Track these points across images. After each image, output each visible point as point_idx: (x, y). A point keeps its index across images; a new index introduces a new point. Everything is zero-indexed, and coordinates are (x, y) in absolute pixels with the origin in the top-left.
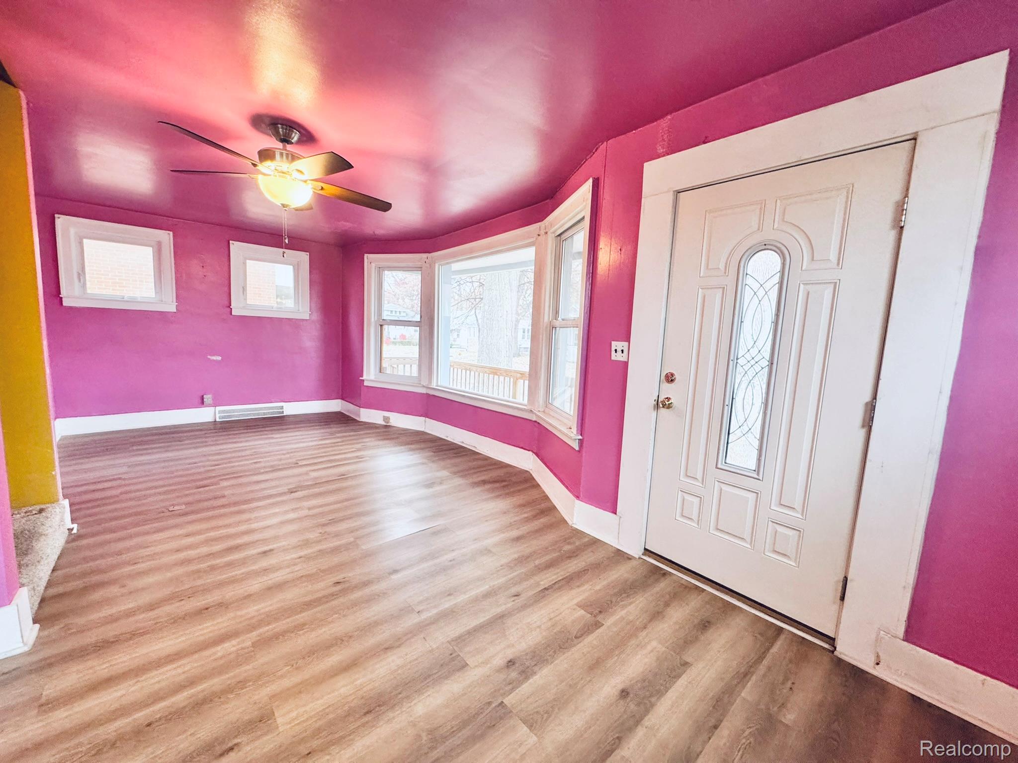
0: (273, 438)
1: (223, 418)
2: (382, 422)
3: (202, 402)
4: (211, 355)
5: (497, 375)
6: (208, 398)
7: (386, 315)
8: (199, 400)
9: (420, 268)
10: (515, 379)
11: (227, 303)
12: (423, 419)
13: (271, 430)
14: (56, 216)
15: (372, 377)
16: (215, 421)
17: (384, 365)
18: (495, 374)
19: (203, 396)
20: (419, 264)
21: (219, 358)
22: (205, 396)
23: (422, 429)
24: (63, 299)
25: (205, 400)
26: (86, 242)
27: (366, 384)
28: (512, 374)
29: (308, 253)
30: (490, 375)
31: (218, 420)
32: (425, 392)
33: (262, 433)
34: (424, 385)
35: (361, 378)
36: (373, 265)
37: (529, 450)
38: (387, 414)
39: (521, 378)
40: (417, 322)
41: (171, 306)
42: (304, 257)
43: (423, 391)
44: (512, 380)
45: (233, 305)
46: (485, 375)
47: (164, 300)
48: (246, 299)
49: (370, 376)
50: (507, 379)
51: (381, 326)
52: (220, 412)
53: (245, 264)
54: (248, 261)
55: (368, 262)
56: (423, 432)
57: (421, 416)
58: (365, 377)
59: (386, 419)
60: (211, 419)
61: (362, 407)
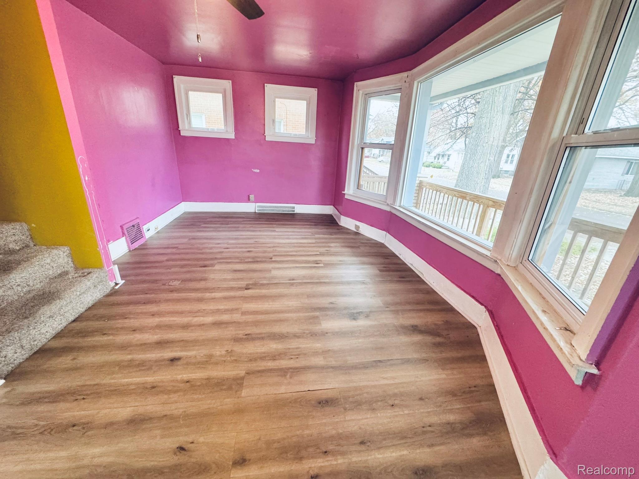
0: (274, 231)
1: (259, 211)
2: (353, 229)
3: (249, 199)
4: (254, 169)
5: (466, 199)
6: (252, 197)
7: (368, 140)
8: (246, 198)
9: (399, 90)
10: (486, 206)
11: (263, 132)
12: (384, 232)
13: (279, 224)
14: (174, 76)
15: (351, 192)
16: (255, 212)
17: (362, 182)
18: (464, 198)
19: (249, 196)
20: (399, 85)
21: (258, 171)
22: (250, 196)
23: (382, 242)
24: (181, 131)
25: (250, 198)
26: (191, 93)
27: (346, 197)
28: (484, 201)
29: (317, 89)
30: (459, 199)
31: (257, 212)
32: (389, 210)
33: (271, 226)
34: (389, 203)
35: (343, 192)
36: (361, 92)
37: (482, 304)
38: (358, 223)
39: (493, 206)
40: (390, 144)
41: (232, 136)
42: (313, 93)
43: (387, 209)
44: (482, 206)
45: (266, 134)
46: (454, 197)
47: (228, 131)
48: (274, 129)
49: (350, 191)
50: (477, 205)
51: (362, 148)
52: (258, 206)
53: (274, 101)
54: (277, 99)
55: (356, 90)
56: (383, 244)
57: (384, 230)
58: (346, 192)
59: (357, 227)
60: (253, 211)
61: (343, 215)
